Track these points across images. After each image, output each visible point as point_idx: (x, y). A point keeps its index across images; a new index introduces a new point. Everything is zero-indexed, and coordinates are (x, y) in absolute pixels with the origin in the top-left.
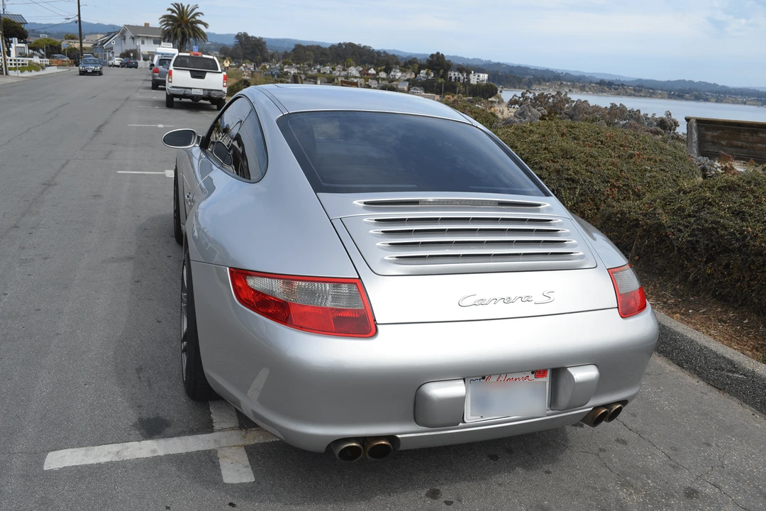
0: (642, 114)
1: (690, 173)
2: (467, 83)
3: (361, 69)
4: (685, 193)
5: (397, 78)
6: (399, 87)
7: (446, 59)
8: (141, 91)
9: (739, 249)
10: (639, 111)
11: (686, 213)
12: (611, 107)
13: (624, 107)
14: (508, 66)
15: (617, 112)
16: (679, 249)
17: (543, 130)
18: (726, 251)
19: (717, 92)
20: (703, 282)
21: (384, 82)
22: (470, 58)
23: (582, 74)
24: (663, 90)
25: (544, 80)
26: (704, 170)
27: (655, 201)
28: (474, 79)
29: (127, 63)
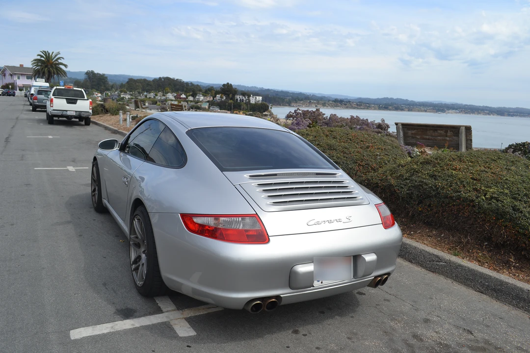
0: (369, 121)
1: (402, 156)
2: (248, 103)
3: (175, 95)
4: (402, 166)
5: (201, 100)
6: (203, 106)
7: (234, 87)
8: (25, 112)
9: (435, 196)
10: (367, 120)
11: (404, 178)
12: (351, 118)
13: (359, 118)
14: (274, 91)
15: (354, 121)
16: (402, 198)
17: (314, 134)
18: (429, 197)
19: (408, 105)
20: (417, 216)
21: (192, 103)
22: (250, 86)
23: (324, 95)
24: (374, 104)
25: (299, 100)
26: (409, 153)
27: (386, 172)
28: (253, 100)
29: (7, 93)
